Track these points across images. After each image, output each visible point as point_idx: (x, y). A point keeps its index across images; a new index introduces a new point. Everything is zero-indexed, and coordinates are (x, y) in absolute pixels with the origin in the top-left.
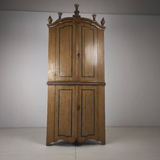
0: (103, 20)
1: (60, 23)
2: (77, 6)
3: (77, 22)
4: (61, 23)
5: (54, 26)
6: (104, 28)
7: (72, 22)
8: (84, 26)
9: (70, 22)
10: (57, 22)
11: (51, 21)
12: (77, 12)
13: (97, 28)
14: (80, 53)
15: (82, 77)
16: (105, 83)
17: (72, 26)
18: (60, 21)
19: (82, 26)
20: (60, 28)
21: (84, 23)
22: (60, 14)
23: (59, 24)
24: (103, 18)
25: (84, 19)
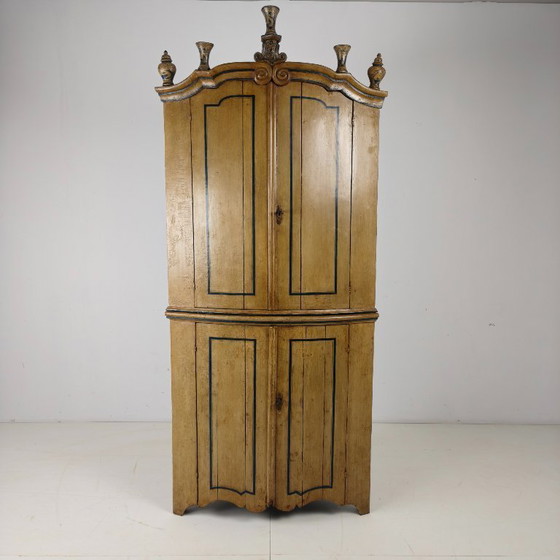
0: (377, 63)
1: (204, 83)
2: (271, 15)
3: (272, 80)
4: (210, 84)
5: (185, 95)
6: (382, 97)
7: (252, 80)
8: (299, 95)
9: (242, 80)
10: (194, 80)
11: (172, 74)
12: (271, 39)
13: (353, 100)
14: (286, 207)
15: (291, 294)
16: (375, 312)
17: (253, 97)
18: (205, 78)
19: (292, 98)
20: (206, 106)
21: (302, 81)
22: (206, 48)
23: (203, 88)
24: (379, 55)
25: (298, 68)
